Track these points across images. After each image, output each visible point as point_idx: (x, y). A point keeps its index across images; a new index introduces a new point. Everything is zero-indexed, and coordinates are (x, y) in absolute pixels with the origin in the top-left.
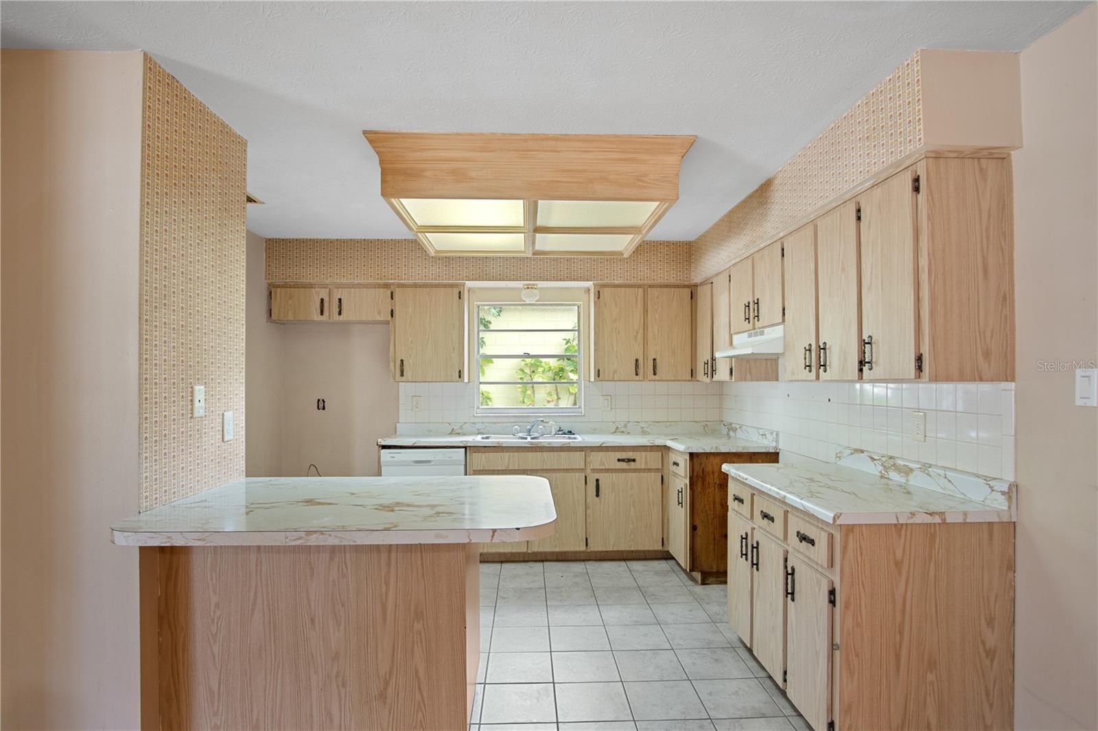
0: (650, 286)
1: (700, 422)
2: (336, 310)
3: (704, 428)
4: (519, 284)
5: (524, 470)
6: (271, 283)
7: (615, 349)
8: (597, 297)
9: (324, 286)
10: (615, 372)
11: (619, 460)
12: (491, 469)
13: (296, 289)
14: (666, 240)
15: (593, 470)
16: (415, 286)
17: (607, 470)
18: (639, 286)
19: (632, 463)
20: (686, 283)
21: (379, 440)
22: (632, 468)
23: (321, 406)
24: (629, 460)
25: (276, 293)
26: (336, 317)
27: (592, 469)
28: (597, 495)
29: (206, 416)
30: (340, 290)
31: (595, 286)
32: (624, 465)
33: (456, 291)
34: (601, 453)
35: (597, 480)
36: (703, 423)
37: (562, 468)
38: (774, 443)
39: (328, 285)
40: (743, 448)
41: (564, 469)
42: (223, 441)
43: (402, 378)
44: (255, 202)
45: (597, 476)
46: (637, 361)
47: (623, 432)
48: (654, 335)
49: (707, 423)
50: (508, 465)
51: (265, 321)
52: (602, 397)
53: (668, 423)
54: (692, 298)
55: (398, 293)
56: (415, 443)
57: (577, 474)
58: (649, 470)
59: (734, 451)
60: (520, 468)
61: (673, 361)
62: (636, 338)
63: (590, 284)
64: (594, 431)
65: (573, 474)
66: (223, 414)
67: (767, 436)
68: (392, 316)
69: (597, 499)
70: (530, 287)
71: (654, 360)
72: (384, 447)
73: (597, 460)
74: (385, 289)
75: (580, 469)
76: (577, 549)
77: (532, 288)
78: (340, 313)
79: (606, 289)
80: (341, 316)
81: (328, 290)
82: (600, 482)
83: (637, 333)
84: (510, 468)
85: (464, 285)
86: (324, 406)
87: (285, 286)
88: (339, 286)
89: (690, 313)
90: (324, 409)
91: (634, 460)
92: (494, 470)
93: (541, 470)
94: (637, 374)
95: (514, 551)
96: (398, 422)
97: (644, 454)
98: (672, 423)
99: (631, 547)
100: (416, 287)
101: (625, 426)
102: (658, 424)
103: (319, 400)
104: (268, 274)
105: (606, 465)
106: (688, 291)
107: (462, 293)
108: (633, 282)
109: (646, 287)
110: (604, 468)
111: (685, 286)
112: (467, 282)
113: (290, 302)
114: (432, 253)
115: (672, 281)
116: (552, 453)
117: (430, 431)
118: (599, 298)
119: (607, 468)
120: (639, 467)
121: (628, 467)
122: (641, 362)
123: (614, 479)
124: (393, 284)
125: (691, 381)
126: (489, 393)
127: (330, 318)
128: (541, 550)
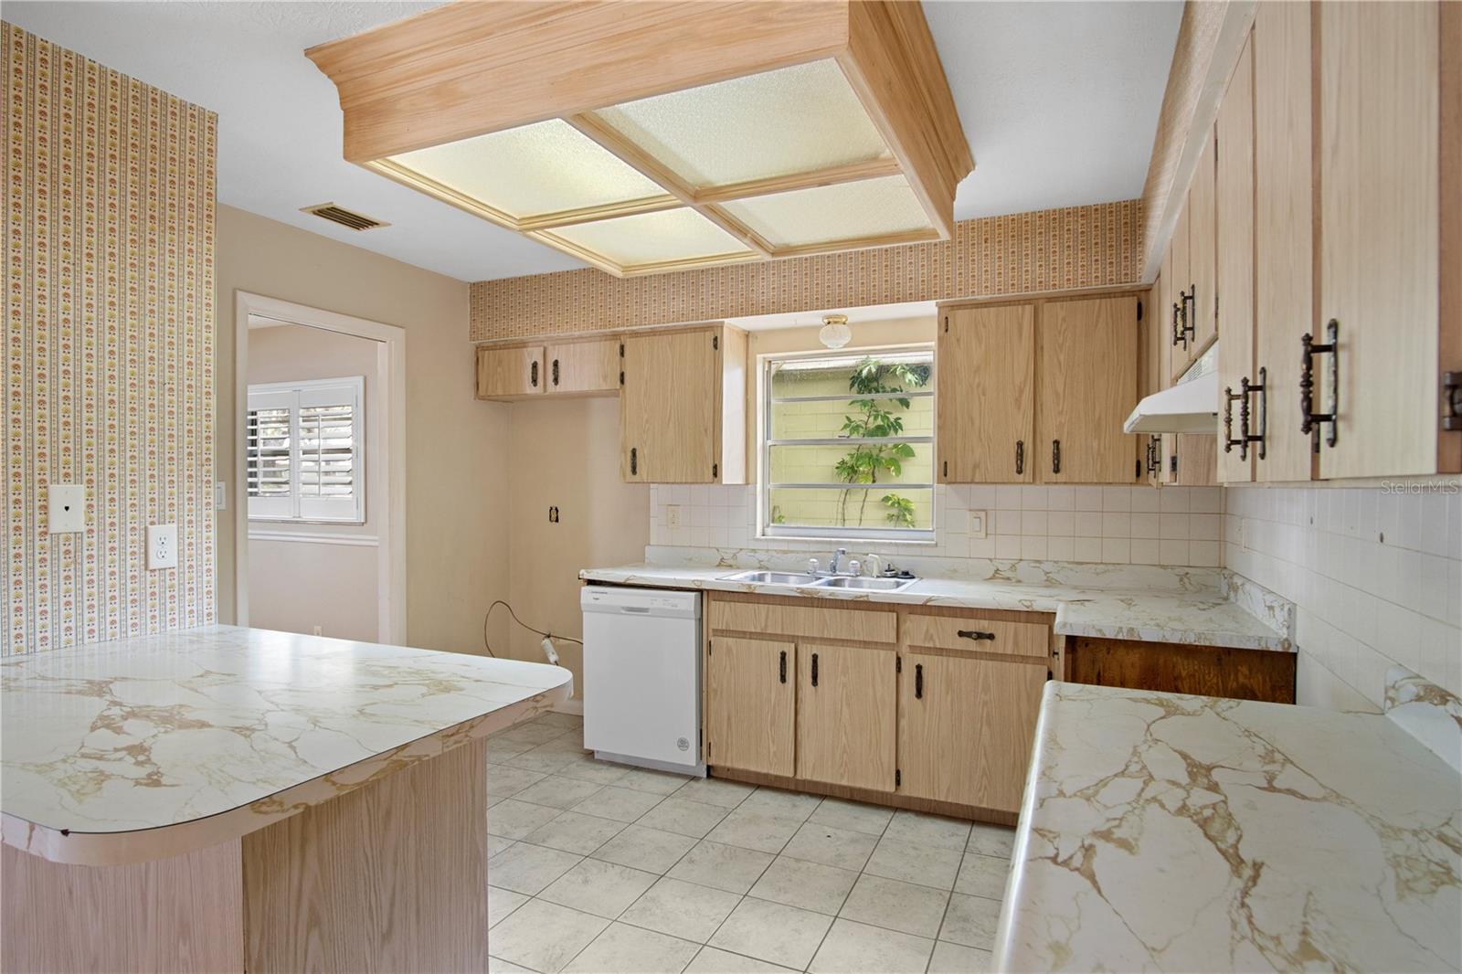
0: (1050, 299)
1: (1173, 567)
2: (550, 377)
3: (1181, 580)
4: (813, 318)
5: (793, 636)
6: (480, 344)
7: (977, 422)
8: (944, 330)
9: (538, 343)
10: (976, 467)
11: (961, 634)
12: (739, 629)
13: (505, 351)
14: (1079, 205)
15: (913, 649)
16: (653, 333)
17: (940, 651)
18: (1027, 301)
19: (988, 642)
20: (1127, 286)
21: (582, 572)
22: (988, 651)
23: (554, 516)
24: (980, 636)
25: (483, 357)
26: (551, 388)
27: (910, 646)
28: (919, 694)
29: (91, 531)
30: (557, 347)
31: (940, 308)
32: (971, 645)
33: (709, 336)
34: (927, 617)
35: (919, 668)
36: (1177, 571)
37: (856, 638)
38: (1285, 630)
39: (543, 341)
40: (1199, 636)
41: (860, 641)
42: (146, 569)
43: (633, 476)
44: (377, 224)
45: (919, 659)
46: (1020, 445)
47: (1008, 579)
48: (1057, 394)
49: (1187, 570)
50: (766, 626)
51: (473, 397)
52: (968, 512)
53: (1101, 566)
54: (1139, 316)
55: (629, 344)
56: (628, 579)
57: (882, 653)
58: (1024, 659)
59: (1174, 640)
60: (786, 633)
61: (1095, 444)
62: (1018, 401)
63: (929, 308)
64: (951, 575)
65: (876, 651)
66: (146, 529)
67: (1275, 609)
68: (622, 381)
69: (919, 701)
70: (831, 320)
71: (1057, 443)
72: (591, 582)
73: (918, 629)
74: (613, 342)
75: (888, 644)
76: (880, 788)
77: (836, 322)
78: (556, 381)
79: (960, 312)
80: (558, 386)
81: (542, 349)
82: (924, 673)
83: (1021, 391)
84: (768, 632)
85: (721, 326)
86: (557, 517)
87: (494, 347)
88: (558, 342)
89: (1134, 347)
90: (557, 521)
91: (991, 637)
92: (744, 633)
93: (821, 639)
94: (1020, 471)
95: (772, 772)
96: (649, 545)
97: (1011, 626)
98: (1111, 567)
99: (981, 801)
100: (655, 335)
101: (1013, 567)
102: (1080, 567)
103: (551, 508)
104: (474, 333)
105: (937, 641)
106: (1131, 303)
107: (719, 340)
108: (1011, 294)
109: (1041, 301)
110: (931, 645)
111: (1124, 294)
112: (726, 320)
113: (499, 369)
114: (618, 273)
115: (1095, 286)
116: (838, 610)
117: (690, 559)
118: (947, 330)
119: (938, 646)
120: (1000, 651)
121: (979, 650)
122: (1028, 447)
123: (951, 668)
124: (624, 333)
125: (1137, 483)
126: (908, 501)
127: (545, 391)
128: (816, 778)
